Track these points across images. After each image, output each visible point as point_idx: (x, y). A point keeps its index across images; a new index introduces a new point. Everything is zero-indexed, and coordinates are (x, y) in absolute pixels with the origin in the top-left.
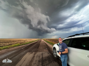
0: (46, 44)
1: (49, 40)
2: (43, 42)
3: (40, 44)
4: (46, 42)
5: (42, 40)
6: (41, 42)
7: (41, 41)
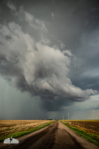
0: (74, 139)
1: (82, 123)
2: (64, 130)
3: (54, 139)
4: (72, 133)
5: (61, 126)
6: (59, 132)
7: (57, 128)
